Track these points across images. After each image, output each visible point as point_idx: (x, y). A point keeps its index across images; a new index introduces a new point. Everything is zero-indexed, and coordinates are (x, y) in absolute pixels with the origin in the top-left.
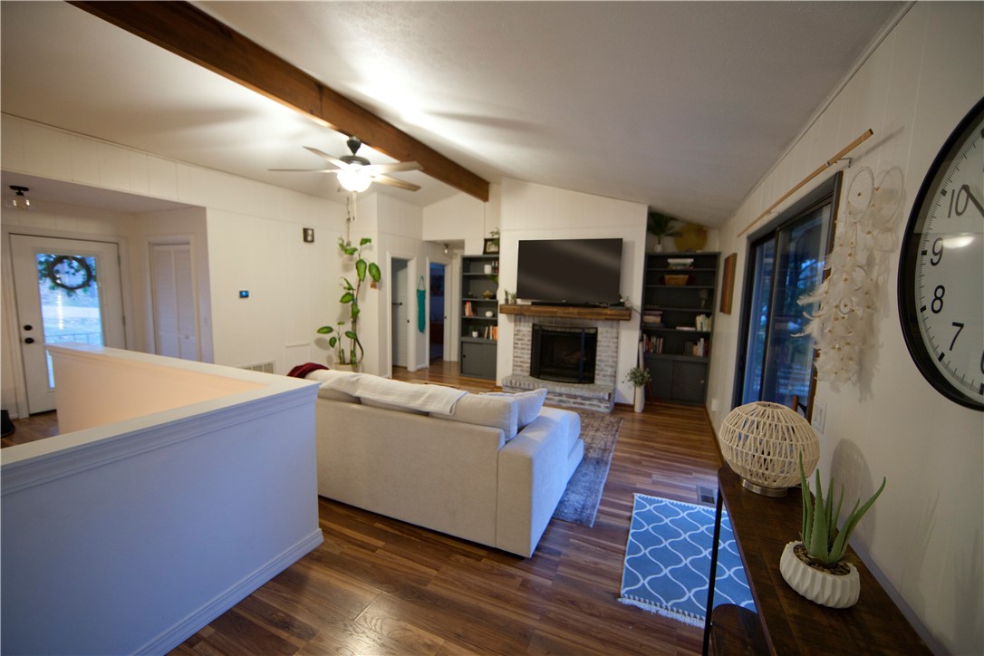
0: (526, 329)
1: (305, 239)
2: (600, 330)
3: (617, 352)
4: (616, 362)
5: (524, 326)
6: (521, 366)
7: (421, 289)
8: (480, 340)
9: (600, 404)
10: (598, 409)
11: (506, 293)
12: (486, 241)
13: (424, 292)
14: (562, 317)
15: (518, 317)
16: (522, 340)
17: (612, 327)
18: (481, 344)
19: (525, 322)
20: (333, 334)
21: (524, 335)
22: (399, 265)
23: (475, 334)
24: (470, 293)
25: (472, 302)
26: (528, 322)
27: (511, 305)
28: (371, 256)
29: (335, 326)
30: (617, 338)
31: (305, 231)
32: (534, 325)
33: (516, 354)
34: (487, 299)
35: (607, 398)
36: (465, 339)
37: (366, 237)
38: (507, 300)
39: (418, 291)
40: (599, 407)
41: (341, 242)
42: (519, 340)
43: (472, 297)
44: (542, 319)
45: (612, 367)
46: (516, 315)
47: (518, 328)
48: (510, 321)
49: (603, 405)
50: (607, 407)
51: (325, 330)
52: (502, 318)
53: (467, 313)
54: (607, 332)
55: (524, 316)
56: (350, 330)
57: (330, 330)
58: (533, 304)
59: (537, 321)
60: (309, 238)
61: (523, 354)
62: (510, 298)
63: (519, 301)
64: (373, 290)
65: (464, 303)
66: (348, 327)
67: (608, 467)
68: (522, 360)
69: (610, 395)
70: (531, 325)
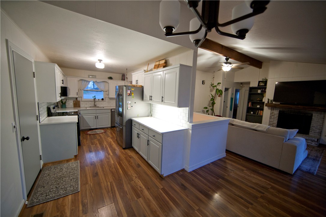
0: (276, 112)
1: (203, 84)
2: (314, 115)
3: (323, 124)
4: (322, 128)
5: (275, 111)
6: (272, 125)
7: (232, 97)
8: (254, 115)
9: (312, 142)
10: (311, 144)
11: (268, 99)
12: (259, 82)
13: (233, 98)
14: (294, 109)
15: (273, 108)
16: (274, 116)
17: (321, 114)
18: (255, 116)
19: (276, 110)
20: (208, 109)
21: (275, 114)
22: (227, 90)
23: (252, 113)
24: (251, 99)
25: (251, 102)
26: (277, 110)
27: (270, 104)
28: (220, 87)
29: (208, 107)
30: (324, 118)
31: (203, 81)
32: (280, 111)
33: (270, 121)
34: (258, 101)
35: (316, 141)
36: (248, 114)
37: (219, 82)
38: (268, 102)
39: (231, 98)
40: (312, 143)
41: (211, 84)
42: (272, 116)
43: (252, 100)
44: (284, 109)
45: (320, 129)
46: (272, 107)
47: (272, 112)
48: (269, 109)
49: (313, 143)
50: (316, 144)
51: (206, 108)
52: (265, 108)
53: (249, 106)
54: (317, 116)
55: (276, 107)
56: (212, 108)
57: (207, 108)
58: (281, 104)
59: (281, 110)
60: (204, 83)
61: (274, 120)
62: (270, 101)
63: (274, 103)
64: (219, 97)
65: (248, 102)
66: (211, 108)
67: (320, 162)
68: (273, 123)
69: (318, 140)
70: (279, 111)
